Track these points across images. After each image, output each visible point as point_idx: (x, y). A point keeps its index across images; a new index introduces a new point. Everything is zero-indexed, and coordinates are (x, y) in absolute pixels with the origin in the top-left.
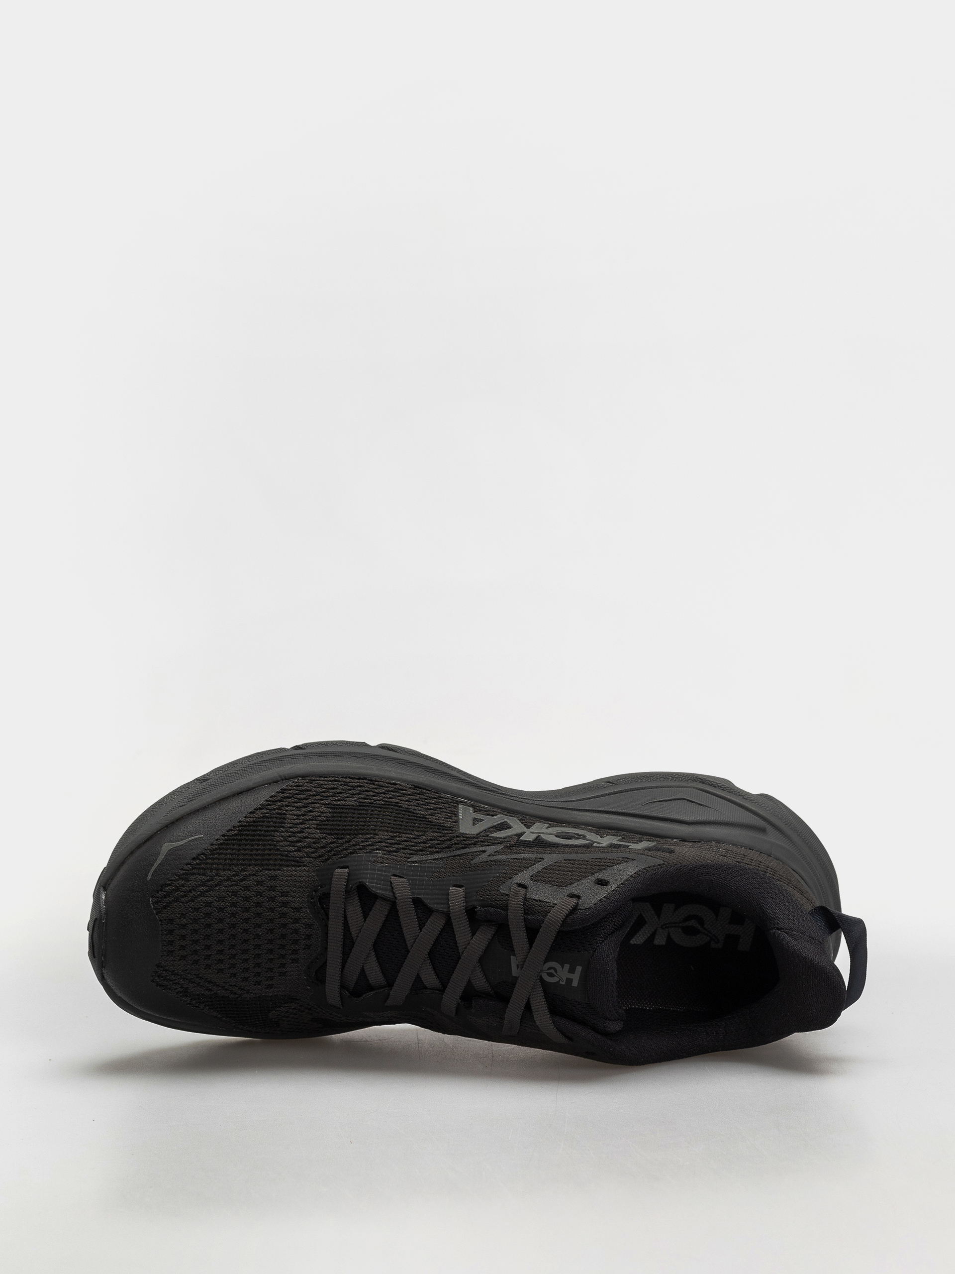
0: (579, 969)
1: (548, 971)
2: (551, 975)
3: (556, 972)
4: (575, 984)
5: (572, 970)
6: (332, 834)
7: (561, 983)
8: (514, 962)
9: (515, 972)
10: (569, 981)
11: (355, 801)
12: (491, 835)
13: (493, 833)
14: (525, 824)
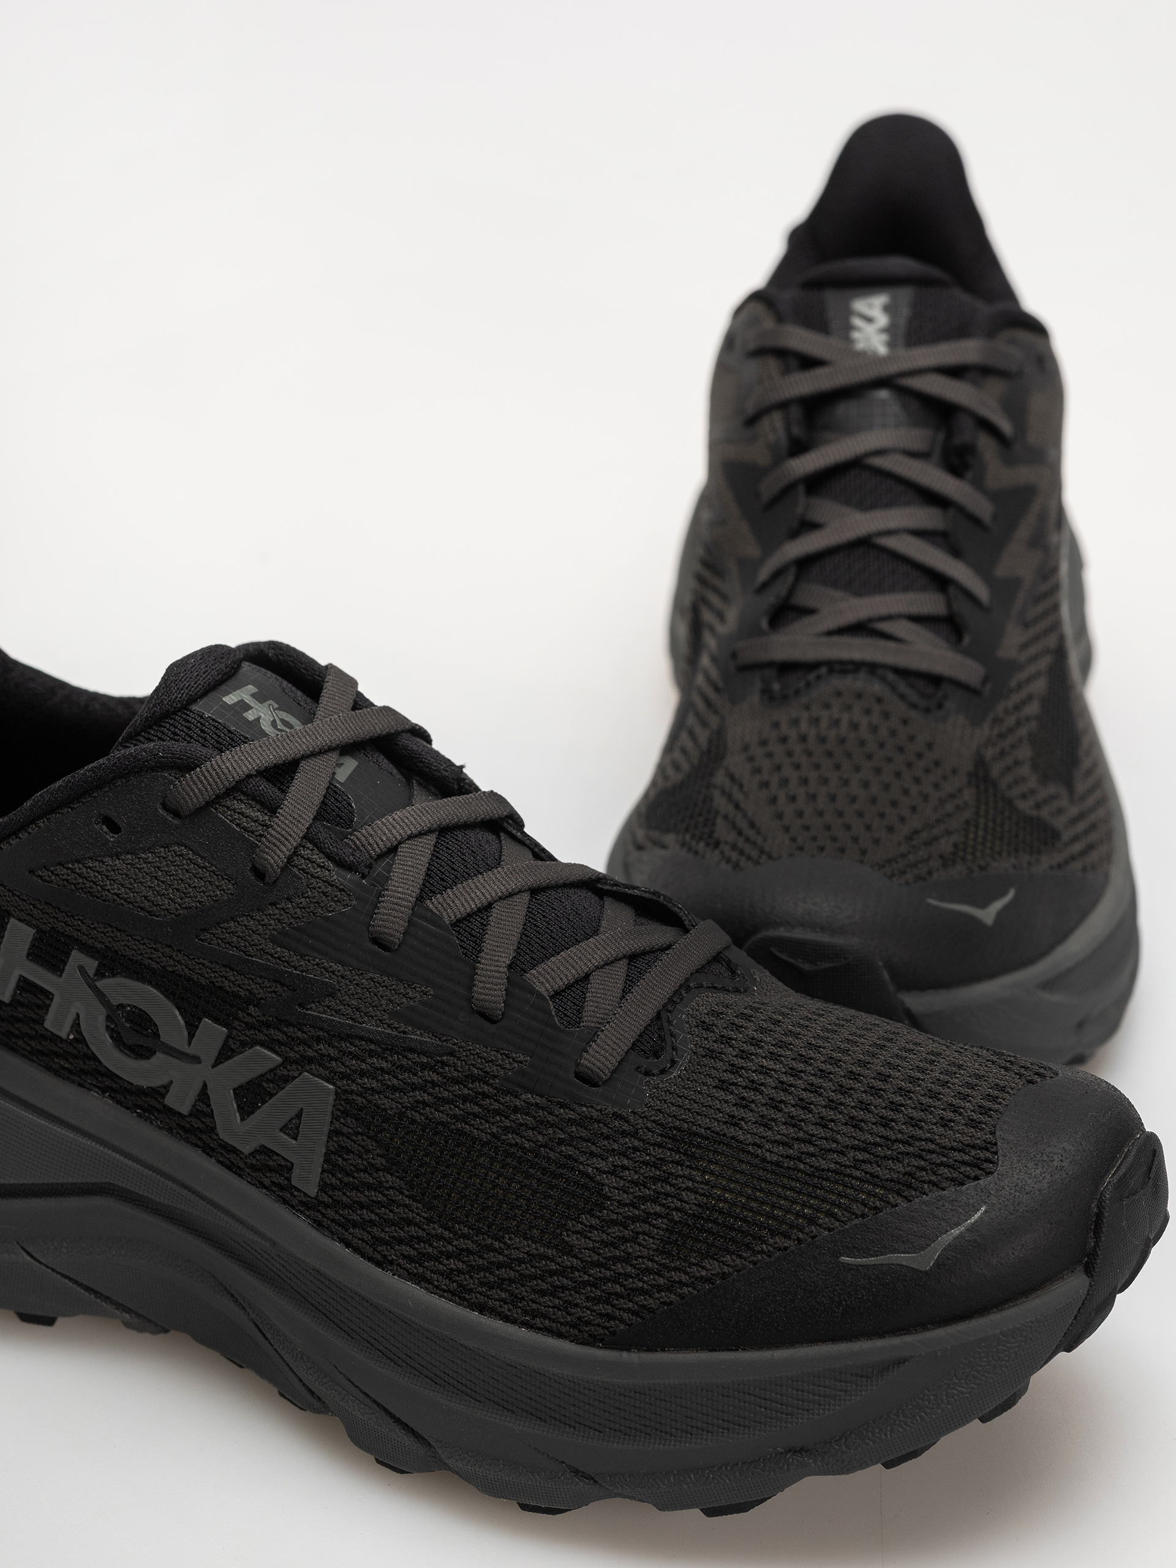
0: (230, 699)
1: (287, 729)
2: (286, 722)
3: (274, 721)
4: (249, 690)
5: (243, 706)
6: (581, 1173)
8: (342, 774)
9: (350, 763)
11: (508, 1247)
12: (279, 1059)
13: (271, 1070)
14: (209, 1106)
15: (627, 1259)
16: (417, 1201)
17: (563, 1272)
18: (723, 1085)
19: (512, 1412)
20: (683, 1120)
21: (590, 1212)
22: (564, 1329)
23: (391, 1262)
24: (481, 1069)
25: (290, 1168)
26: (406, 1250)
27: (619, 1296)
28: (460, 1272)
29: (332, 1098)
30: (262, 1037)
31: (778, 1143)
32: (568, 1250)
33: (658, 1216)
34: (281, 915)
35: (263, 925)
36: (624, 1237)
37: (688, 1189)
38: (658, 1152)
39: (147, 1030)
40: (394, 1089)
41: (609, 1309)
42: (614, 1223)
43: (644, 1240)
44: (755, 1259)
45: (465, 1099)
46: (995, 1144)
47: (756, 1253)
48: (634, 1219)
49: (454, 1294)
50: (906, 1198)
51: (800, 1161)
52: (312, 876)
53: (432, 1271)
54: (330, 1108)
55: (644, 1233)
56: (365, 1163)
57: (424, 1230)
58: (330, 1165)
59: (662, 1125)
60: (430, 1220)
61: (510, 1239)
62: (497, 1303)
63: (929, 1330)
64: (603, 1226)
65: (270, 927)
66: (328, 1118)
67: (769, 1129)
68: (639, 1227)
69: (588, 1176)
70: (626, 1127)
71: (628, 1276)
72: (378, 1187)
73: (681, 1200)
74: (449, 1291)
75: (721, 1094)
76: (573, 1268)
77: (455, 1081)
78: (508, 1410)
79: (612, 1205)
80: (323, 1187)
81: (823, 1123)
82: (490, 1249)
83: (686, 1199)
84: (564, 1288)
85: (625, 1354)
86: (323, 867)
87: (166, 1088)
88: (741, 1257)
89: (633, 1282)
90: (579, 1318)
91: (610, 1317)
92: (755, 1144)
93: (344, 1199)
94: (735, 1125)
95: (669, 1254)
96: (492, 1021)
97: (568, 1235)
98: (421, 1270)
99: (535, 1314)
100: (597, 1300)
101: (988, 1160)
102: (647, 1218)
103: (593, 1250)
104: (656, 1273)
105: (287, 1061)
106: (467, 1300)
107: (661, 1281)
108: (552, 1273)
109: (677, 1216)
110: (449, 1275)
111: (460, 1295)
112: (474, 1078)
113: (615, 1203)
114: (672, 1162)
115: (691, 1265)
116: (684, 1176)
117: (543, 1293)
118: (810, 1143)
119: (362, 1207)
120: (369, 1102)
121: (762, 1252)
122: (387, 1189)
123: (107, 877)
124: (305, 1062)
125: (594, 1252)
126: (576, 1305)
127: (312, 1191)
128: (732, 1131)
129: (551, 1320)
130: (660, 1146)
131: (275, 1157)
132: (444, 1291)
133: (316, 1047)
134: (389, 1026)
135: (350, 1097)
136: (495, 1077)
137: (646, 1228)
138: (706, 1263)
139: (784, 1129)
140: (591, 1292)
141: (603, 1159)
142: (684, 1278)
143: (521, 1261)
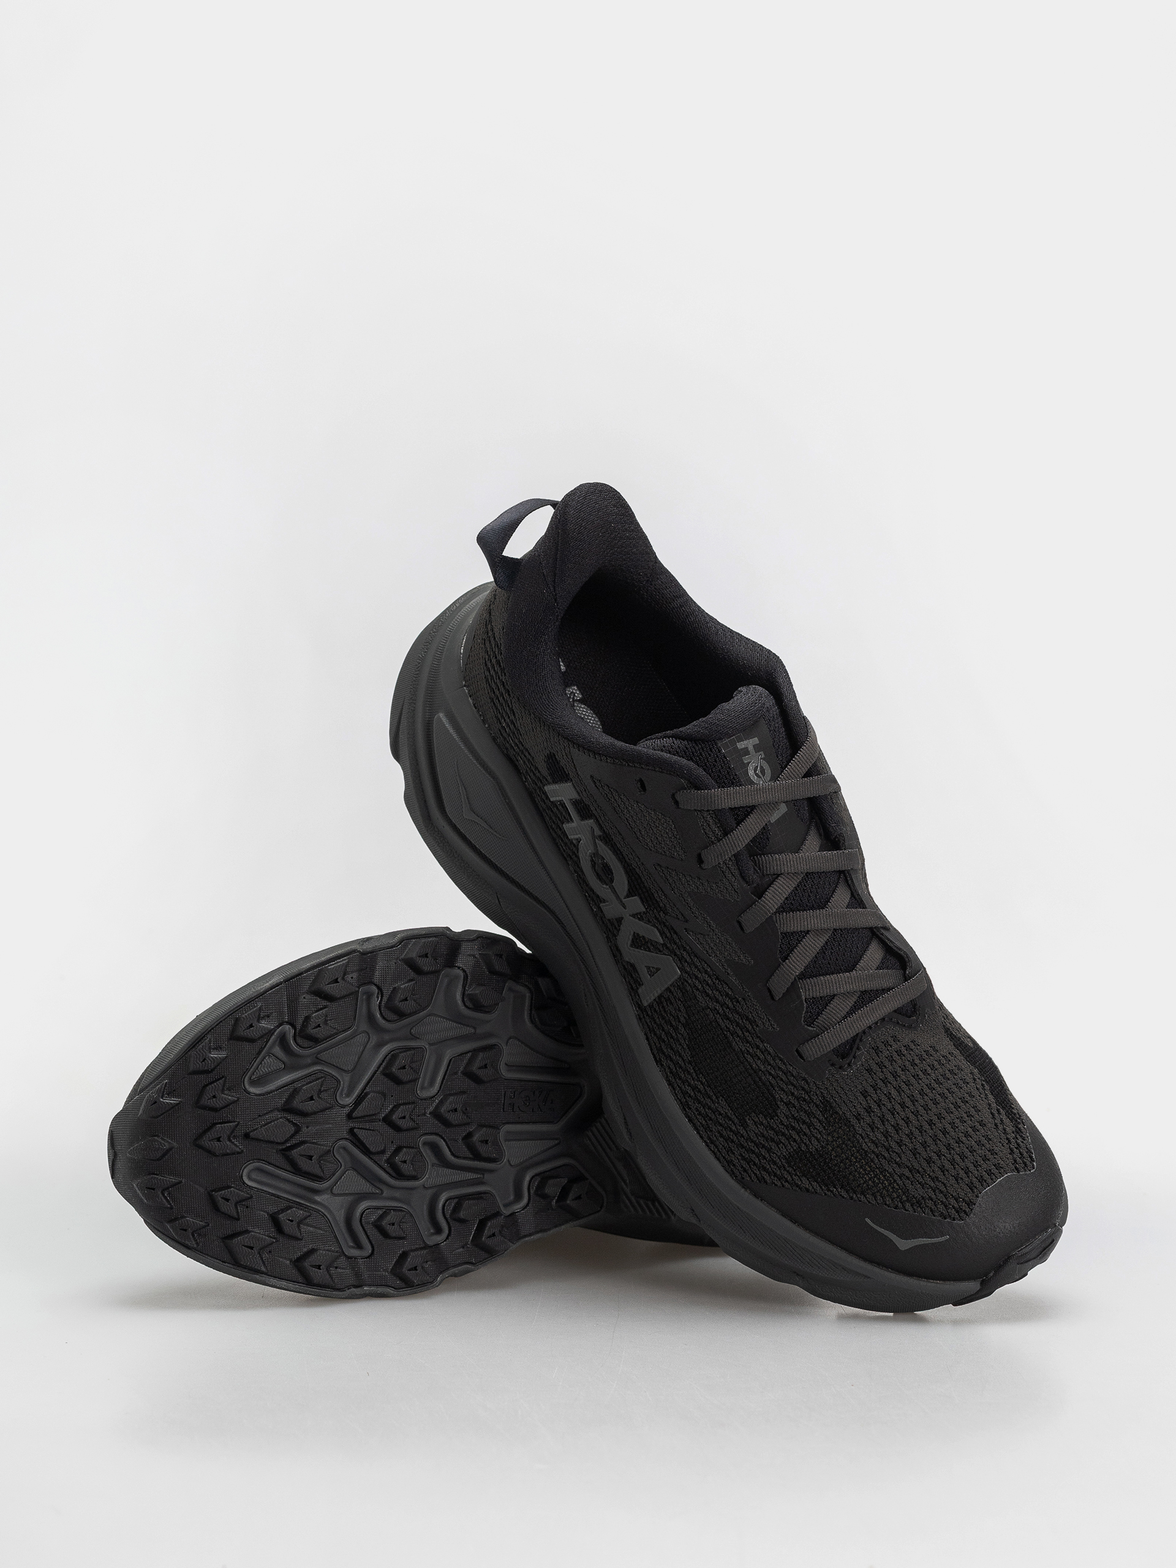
0: (741, 745)
1: (761, 776)
2: (763, 771)
3: (757, 767)
4: (756, 740)
5: (746, 752)
6: (772, 1096)
7: (763, 756)
8: (775, 817)
9: (783, 809)
10: (757, 748)
11: (718, 1103)
12: (662, 942)
13: (656, 942)
14: (619, 926)
15: (769, 1150)
16: (690, 1050)
17: (737, 1133)
18: (865, 1094)
19: (679, 1170)
20: (835, 1101)
21: (765, 1117)
22: (722, 1159)
23: (662, 1065)
24: (754, 1018)
25: (641, 985)
26: (672, 1066)
27: (755, 1164)
28: (690, 1096)
29: (676, 977)
30: (659, 927)
31: (873, 1142)
32: (745, 1125)
33: (795, 1141)
34: (699, 885)
35: (688, 884)
36: (774, 1139)
37: (816, 1138)
38: (814, 1110)
39: (609, 875)
40: (708, 995)
41: (747, 1167)
42: (772, 1129)
43: (782, 1148)
44: (827, 1193)
45: (738, 1025)
46: (975, 1204)
47: (829, 1190)
48: (783, 1134)
49: (681, 1103)
50: (914, 1209)
51: (877, 1157)
52: (725, 877)
53: (678, 1085)
54: (672, 980)
55: (783, 1144)
56: (676, 1014)
57: (685, 1064)
58: (660, 999)
59: (824, 1097)
60: (690, 1063)
61: (722, 1100)
62: (699, 1123)
63: (889, 1271)
64: (767, 1127)
65: (691, 888)
66: (670, 983)
67: (873, 1131)
68: (783, 1139)
69: (774, 1098)
70: (806, 1087)
71: (764, 1158)
72: (676, 1029)
73: (810, 1142)
74: (680, 1100)
75: (861, 1098)
76: (742, 1136)
77: (738, 1013)
78: (678, 1167)
79: (777, 1120)
80: (651, 1006)
81: (900, 1144)
82: (709, 1097)
83: (813, 1142)
84: (732, 1141)
85: (743, 1190)
86: (733, 875)
87: (604, 901)
88: (821, 1187)
89: (765, 1163)
90: (732, 1160)
91: (745, 1171)
92: (861, 1135)
93: (657, 1020)
94: (858, 1120)
95: (788, 1163)
96: (772, 998)
97: (749, 1120)
98: (673, 1081)
99: (712, 1142)
100: (744, 1159)
101: (965, 1212)
102: (789, 1138)
103: (756, 1134)
104: (778, 1166)
105: (664, 945)
106: (686, 1111)
107: (778, 1173)
108: (731, 1130)
109: (803, 1148)
110: (685, 1093)
111: (684, 1106)
112: (747, 1019)
113: (779, 1121)
114: (818, 1119)
115: (796, 1175)
116: (818, 1130)
117: (721, 1135)
118: (888, 1150)
119: (663, 1030)
120: (693, 992)
121: (832, 1192)
122: (680, 1034)
123: (627, 808)
124: (673, 953)
125: (756, 1135)
126: (734, 1154)
127: (646, 1004)
128: (854, 1121)
129: (718, 1150)
130: (817, 1106)
131: (637, 974)
132: (678, 1098)
133: (682, 951)
134: (722, 965)
135: (685, 983)
136: (757, 1026)
137: (787, 1143)
138: (803, 1179)
139: (880, 1136)
140: (744, 1153)
141: (786, 1095)
142: (789, 1178)
143: (720, 1114)
